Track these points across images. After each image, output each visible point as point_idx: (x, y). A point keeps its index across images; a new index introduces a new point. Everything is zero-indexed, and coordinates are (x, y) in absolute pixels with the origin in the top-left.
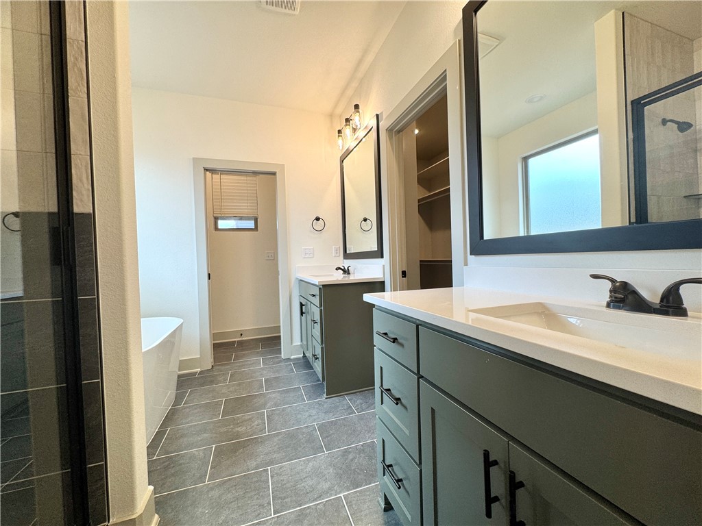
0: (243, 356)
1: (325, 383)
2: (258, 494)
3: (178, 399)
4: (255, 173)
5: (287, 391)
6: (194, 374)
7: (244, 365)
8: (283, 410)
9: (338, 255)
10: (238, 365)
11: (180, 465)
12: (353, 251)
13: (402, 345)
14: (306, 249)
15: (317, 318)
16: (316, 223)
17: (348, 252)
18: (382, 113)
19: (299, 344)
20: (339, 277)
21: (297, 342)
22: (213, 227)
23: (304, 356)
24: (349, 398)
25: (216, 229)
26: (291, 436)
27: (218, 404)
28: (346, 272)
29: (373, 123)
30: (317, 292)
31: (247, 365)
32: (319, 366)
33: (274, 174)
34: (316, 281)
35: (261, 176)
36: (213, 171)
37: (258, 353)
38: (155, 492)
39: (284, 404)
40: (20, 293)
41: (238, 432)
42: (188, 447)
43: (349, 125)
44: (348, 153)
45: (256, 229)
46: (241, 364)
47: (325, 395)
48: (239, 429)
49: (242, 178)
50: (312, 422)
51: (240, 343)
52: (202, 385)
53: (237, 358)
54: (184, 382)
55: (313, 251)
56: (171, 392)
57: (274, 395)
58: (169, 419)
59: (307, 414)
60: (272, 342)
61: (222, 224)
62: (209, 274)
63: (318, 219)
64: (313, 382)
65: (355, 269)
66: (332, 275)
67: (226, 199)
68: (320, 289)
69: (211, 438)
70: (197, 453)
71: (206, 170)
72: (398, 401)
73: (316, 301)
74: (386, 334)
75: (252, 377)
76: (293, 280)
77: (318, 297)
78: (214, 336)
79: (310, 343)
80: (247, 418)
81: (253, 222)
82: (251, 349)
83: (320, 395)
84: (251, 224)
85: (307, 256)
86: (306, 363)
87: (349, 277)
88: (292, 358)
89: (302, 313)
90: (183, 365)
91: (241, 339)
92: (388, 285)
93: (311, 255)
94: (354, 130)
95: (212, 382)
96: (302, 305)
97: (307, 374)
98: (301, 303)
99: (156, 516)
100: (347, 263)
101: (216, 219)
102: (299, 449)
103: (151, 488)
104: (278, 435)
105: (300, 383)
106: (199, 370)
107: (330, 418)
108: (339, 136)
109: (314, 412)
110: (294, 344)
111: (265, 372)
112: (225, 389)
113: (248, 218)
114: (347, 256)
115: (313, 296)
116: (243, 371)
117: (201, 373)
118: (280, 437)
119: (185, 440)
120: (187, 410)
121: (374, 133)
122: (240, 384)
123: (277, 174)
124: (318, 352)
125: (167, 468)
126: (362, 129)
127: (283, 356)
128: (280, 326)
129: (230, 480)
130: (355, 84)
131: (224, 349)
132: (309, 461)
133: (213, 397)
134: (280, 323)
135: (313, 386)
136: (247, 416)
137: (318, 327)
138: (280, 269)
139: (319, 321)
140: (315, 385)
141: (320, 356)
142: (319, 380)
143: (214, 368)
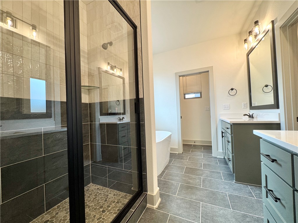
0: (195, 151)
1: (234, 174)
2: (195, 211)
3: (170, 161)
4: (200, 73)
5: (213, 172)
6: (176, 154)
7: (194, 155)
8: (211, 180)
9: (246, 107)
10: (192, 154)
11: (169, 185)
12: (256, 105)
13: (280, 165)
14: (225, 105)
15: (230, 140)
16: (231, 92)
17: (253, 105)
18: (276, 19)
19: (222, 151)
20: (246, 120)
21: (220, 150)
22: (183, 98)
23: (224, 158)
24: (251, 187)
25: (185, 98)
26: (213, 193)
27: (183, 168)
28: (251, 116)
29: (270, 27)
30: (229, 126)
31: (196, 155)
32: (231, 164)
33: (208, 71)
34: (229, 121)
35: (203, 74)
36: (183, 76)
37: (201, 151)
38: (160, 190)
39: (211, 177)
40: (130, 121)
41: (189, 181)
42: (171, 180)
43: (252, 34)
44: (252, 50)
45: (201, 97)
46: (194, 154)
47: (234, 181)
48: (190, 180)
49: (196, 76)
50: (225, 191)
51: (195, 146)
52: (178, 159)
53: (192, 151)
54: (172, 156)
55: (230, 106)
56: (168, 158)
57: (207, 172)
58: (167, 167)
59: (223, 186)
60: (208, 148)
61: (187, 96)
62: (181, 117)
63: (232, 89)
64: (228, 172)
65: (258, 115)
66: (241, 118)
67: (188, 86)
68: (231, 125)
69: (179, 180)
70: (174, 183)
71: (180, 76)
72: (277, 199)
73: (229, 131)
74: (268, 156)
75: (197, 161)
76: (218, 121)
77: (230, 129)
78: (183, 141)
79: (227, 152)
80: (194, 177)
81: (200, 94)
82: (198, 149)
83: (232, 180)
84: (199, 95)
85: (226, 108)
86: (225, 162)
87: (253, 120)
88: (218, 157)
89: (223, 137)
90: (172, 149)
91: (194, 144)
92: (283, 126)
93: (228, 108)
94: (256, 36)
95: (182, 159)
96: (222, 133)
97: (226, 167)
98: (222, 132)
99: (160, 199)
100: (251, 112)
101: (185, 94)
102: (217, 201)
103: (158, 188)
104: (206, 190)
105: (221, 170)
106: (178, 153)
107: (236, 193)
108: (245, 43)
109: (227, 187)
110: (219, 151)
111: (203, 160)
112: (186, 162)
113: (197, 93)
114: (252, 107)
115: (227, 128)
116: (194, 158)
117: (178, 154)
118: (207, 191)
119: (171, 177)
120: (172, 166)
121: (270, 34)
122: (192, 163)
123: (209, 71)
124: (231, 157)
125: (164, 184)
126: (261, 33)
127: (213, 155)
128: (211, 141)
129: (185, 199)
130: (256, 10)
131: (187, 146)
132: (222, 209)
133: (181, 164)
134: (211, 140)
135: (228, 174)
136: (194, 176)
137: (230, 144)
138: (211, 115)
139: (231, 141)
140: (229, 174)
141: (231, 160)
142: (231, 172)
143: (183, 153)
